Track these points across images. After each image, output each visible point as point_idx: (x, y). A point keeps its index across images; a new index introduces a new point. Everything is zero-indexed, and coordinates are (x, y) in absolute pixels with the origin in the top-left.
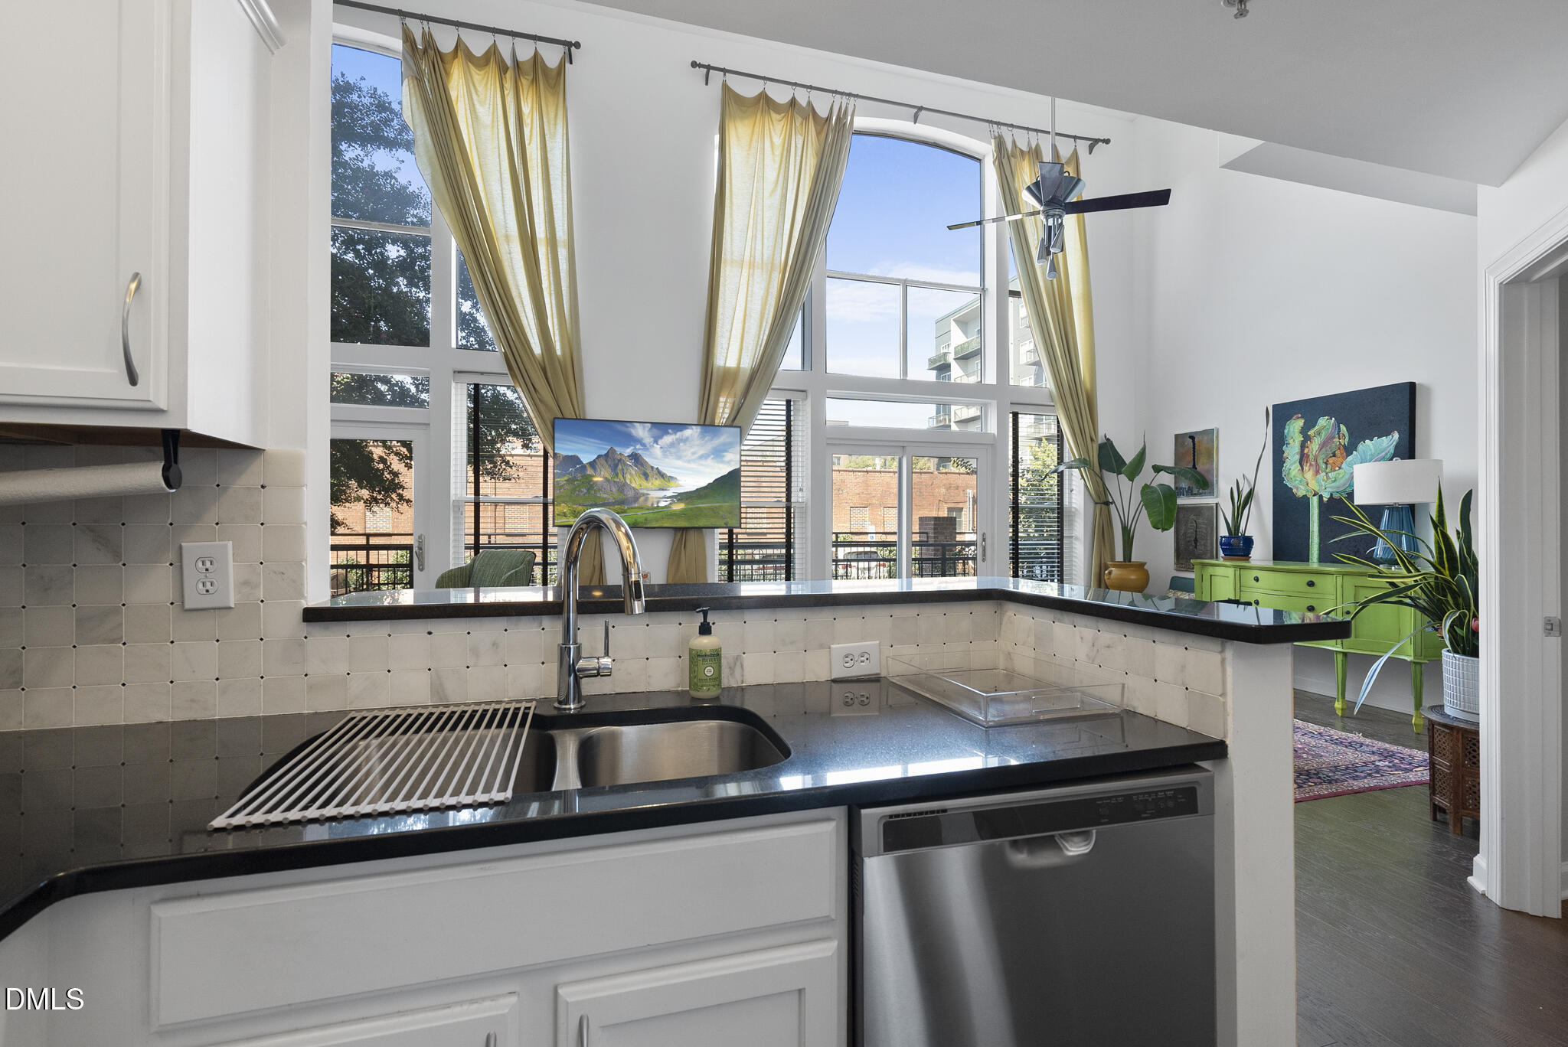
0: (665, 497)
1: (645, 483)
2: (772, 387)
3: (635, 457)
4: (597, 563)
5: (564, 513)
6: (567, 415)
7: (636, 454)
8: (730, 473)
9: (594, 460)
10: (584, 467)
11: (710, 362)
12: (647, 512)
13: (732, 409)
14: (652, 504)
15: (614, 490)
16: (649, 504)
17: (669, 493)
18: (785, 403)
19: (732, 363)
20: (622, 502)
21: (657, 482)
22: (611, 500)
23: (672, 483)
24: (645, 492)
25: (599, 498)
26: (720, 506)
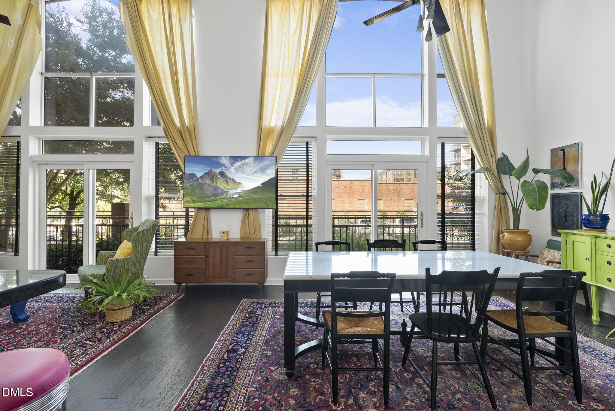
0: (236, 193)
1: (226, 186)
2: (294, 135)
3: (222, 173)
4: (206, 226)
5: (189, 201)
6: (191, 154)
7: (222, 172)
8: (269, 180)
9: (203, 176)
10: (198, 179)
11: (261, 125)
12: (228, 200)
13: (272, 147)
14: (230, 196)
15: (212, 189)
16: (229, 196)
17: (238, 191)
18: (306, 144)
19: (273, 125)
20: (216, 195)
21: (234, 185)
22: (211, 195)
23: (240, 186)
24: (227, 190)
25: (205, 193)
26: (264, 197)
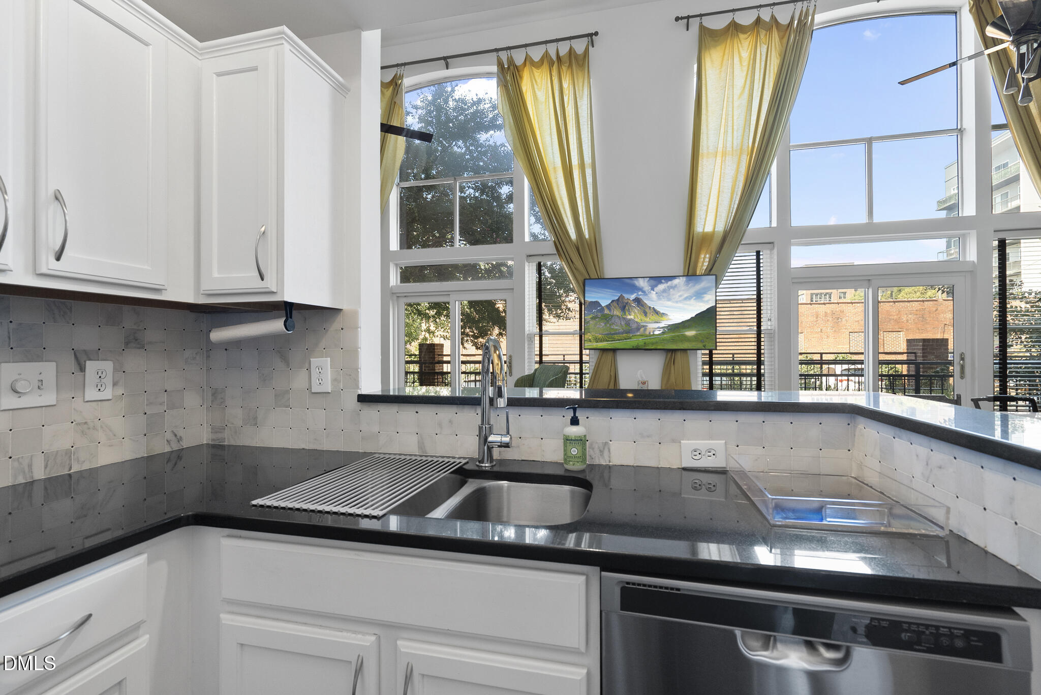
0: (659, 328)
1: (644, 318)
2: (742, 243)
3: (638, 301)
4: (613, 374)
5: (590, 339)
6: (592, 277)
7: (638, 298)
8: (707, 309)
9: (610, 304)
10: (603, 309)
11: (692, 231)
12: (646, 338)
13: (709, 262)
14: (650, 333)
15: (623, 323)
16: (647, 333)
17: (662, 325)
18: (755, 254)
19: (709, 229)
20: (628, 332)
21: (655, 317)
22: (621, 330)
23: (664, 318)
24: (645, 324)
25: (612, 329)
26: (700, 333)
